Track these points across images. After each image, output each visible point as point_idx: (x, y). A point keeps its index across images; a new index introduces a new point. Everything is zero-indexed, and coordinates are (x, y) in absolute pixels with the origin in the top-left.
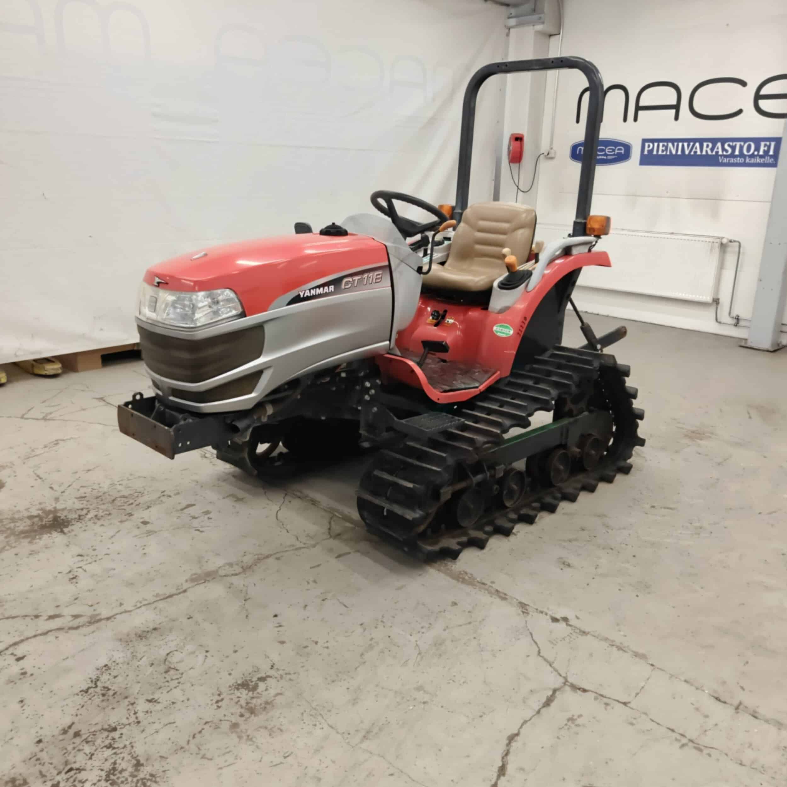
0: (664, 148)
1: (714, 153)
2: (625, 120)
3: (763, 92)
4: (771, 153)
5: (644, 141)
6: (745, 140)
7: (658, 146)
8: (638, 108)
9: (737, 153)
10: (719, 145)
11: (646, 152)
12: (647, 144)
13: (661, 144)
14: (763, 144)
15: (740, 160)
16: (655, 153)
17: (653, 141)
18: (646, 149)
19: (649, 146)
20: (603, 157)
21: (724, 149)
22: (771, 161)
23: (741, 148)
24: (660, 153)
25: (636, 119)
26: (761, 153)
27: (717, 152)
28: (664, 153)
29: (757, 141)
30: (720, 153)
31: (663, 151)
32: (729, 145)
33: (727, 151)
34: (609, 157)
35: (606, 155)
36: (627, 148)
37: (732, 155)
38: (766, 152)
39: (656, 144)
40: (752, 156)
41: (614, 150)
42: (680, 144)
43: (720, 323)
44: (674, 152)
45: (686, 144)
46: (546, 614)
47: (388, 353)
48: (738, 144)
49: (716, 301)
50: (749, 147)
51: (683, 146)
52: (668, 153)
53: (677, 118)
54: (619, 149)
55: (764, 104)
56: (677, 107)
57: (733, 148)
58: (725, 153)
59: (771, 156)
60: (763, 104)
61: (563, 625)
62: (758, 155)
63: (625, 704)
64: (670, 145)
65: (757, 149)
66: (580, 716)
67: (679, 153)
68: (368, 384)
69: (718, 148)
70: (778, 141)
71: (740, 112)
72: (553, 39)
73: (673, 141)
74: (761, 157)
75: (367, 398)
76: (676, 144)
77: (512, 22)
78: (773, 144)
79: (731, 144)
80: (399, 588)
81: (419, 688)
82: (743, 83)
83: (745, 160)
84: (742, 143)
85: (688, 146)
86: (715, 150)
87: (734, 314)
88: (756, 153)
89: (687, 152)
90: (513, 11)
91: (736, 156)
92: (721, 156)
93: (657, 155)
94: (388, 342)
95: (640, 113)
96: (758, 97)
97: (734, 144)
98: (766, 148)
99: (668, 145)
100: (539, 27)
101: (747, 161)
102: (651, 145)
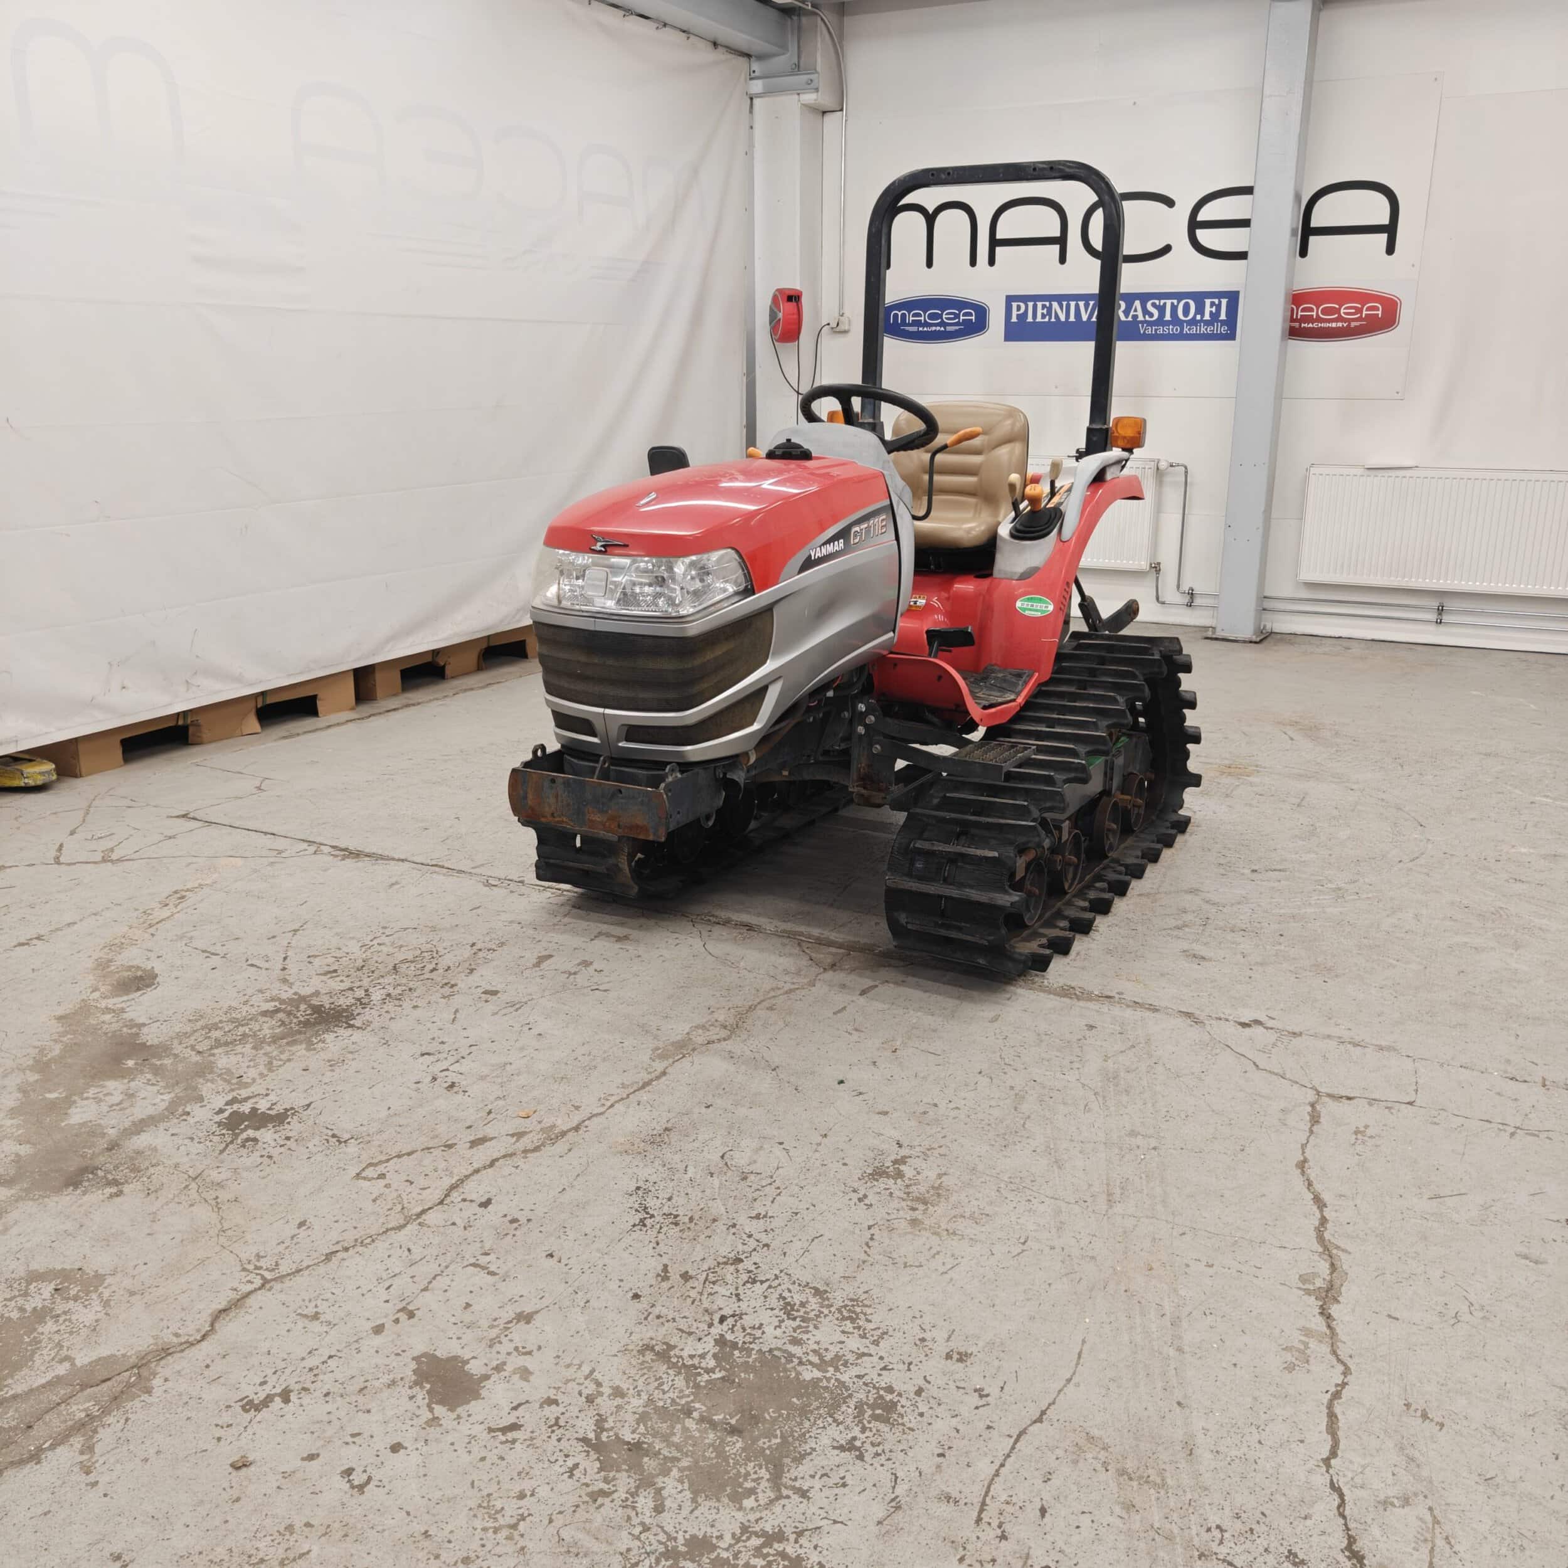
0: (1045, 311)
1: (1130, 319)
2: (973, 262)
3: (1202, 216)
4: (1223, 317)
5: (1010, 299)
6: (1179, 296)
7: (1035, 308)
8: (994, 243)
9: (1168, 317)
10: (1137, 303)
11: (1014, 319)
12: (1014, 305)
13: (1039, 304)
14: (1208, 302)
15: (1172, 329)
16: (1030, 319)
17: (1025, 299)
18: (1015, 313)
19: (1019, 308)
20: (938, 328)
21: (1146, 312)
22: (1224, 329)
23: (1174, 309)
24: (1039, 319)
25: (992, 261)
26: (1207, 317)
27: (1135, 317)
28: (1047, 319)
29: (1199, 297)
30: (1141, 318)
31: (1043, 316)
32: (1154, 305)
33: (1151, 315)
34: (949, 328)
35: (943, 324)
36: (981, 312)
37: (1160, 321)
38: (1215, 316)
39: (1031, 304)
40: (1193, 322)
41: (957, 316)
42: (1073, 304)
43: (1163, 603)
44: (1063, 318)
45: (1081, 304)
46: (1227, 1020)
47: (891, 653)
48: (1169, 302)
49: (1156, 568)
50: (1186, 308)
51: (1077, 307)
52: (1053, 320)
53: (1063, 259)
54: (965, 314)
55: (1205, 237)
56: (1061, 241)
57: (1161, 310)
58: (1147, 318)
59: (1223, 323)
60: (1202, 235)
61: (1258, 1030)
62: (1202, 320)
63: (1411, 1103)
64: (1055, 305)
65: (1200, 310)
66: (1366, 1127)
67: (1072, 319)
68: (862, 707)
69: (1136, 310)
70: (1233, 297)
71: (1167, 249)
72: (828, 118)
73: (1060, 298)
74: (1207, 323)
75: (861, 730)
76: (1065, 303)
77: (757, 86)
78: (1224, 302)
79: (1157, 302)
80: (994, 1020)
81: (1133, 1134)
82: (1169, 202)
83: (1182, 329)
84: (1175, 302)
85: (1086, 306)
86: (1132, 313)
87: (1185, 588)
88: (1198, 317)
89: (1085, 318)
90: (756, 66)
91: (1168, 323)
92: (1142, 322)
93: (1034, 323)
94: (891, 634)
95: (999, 250)
96: (1194, 224)
97: (1162, 302)
98: (1214, 309)
99: (1051, 305)
100: (809, 98)
101: (1186, 330)
102: (1023, 306)
